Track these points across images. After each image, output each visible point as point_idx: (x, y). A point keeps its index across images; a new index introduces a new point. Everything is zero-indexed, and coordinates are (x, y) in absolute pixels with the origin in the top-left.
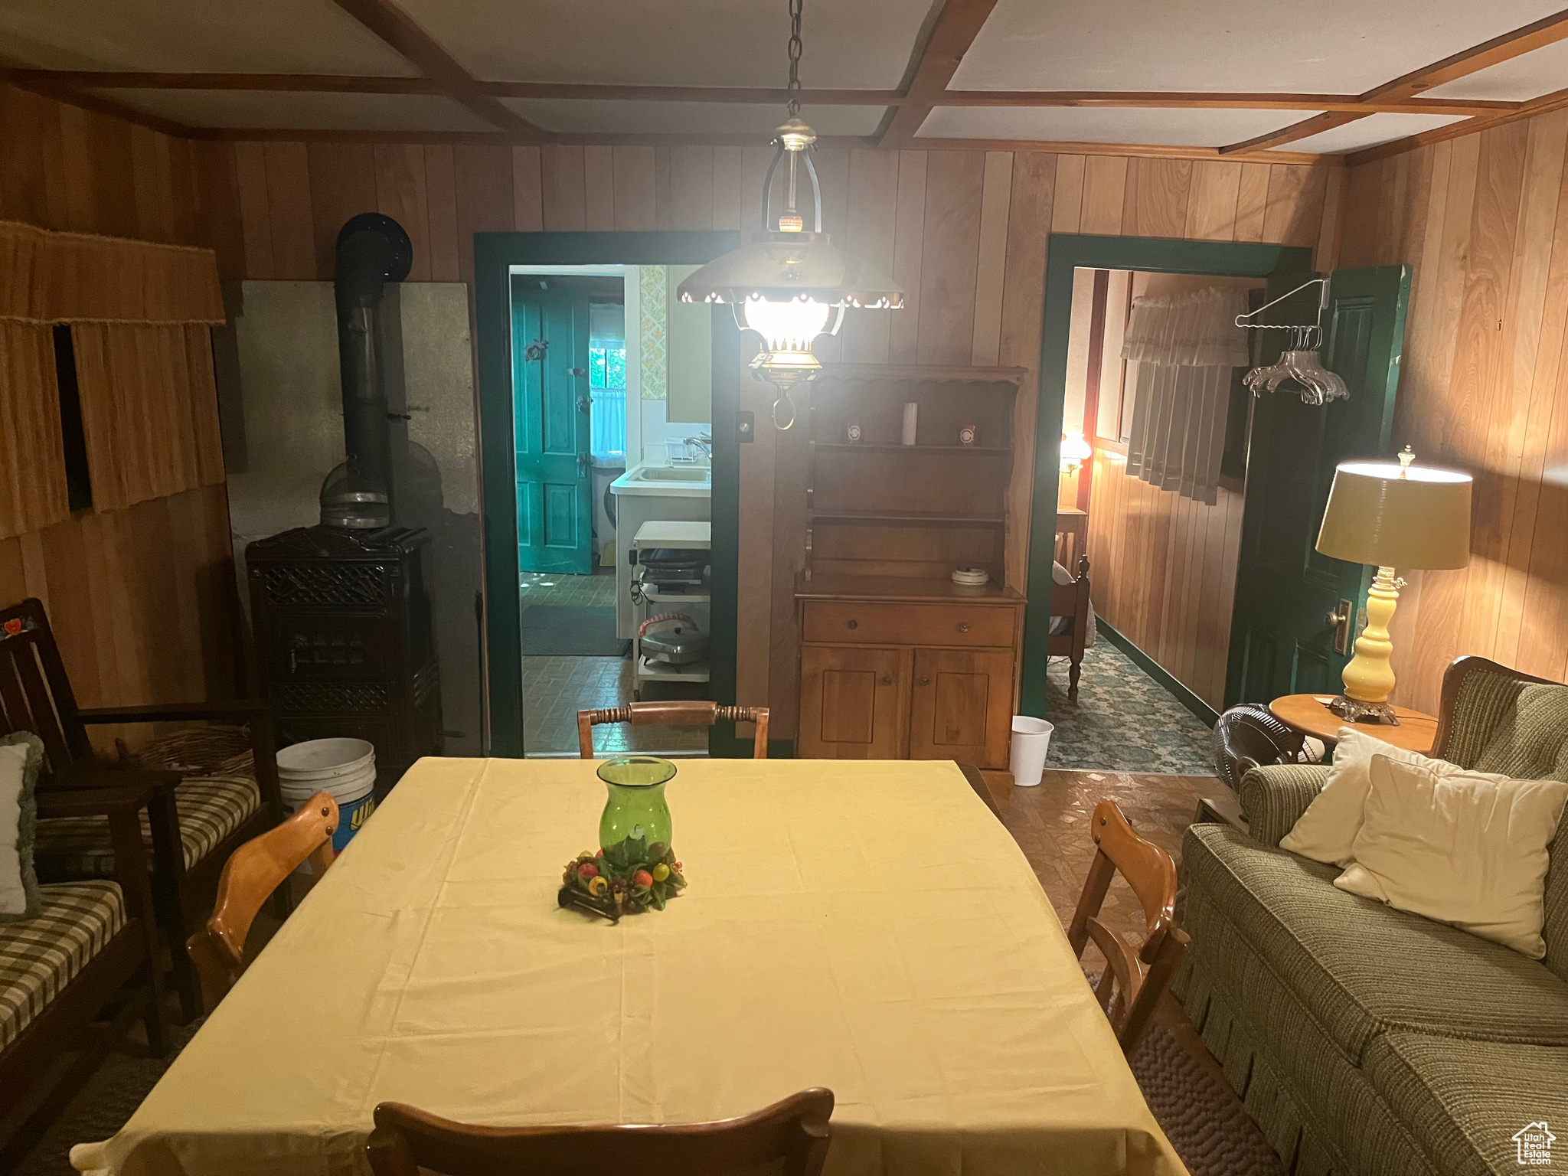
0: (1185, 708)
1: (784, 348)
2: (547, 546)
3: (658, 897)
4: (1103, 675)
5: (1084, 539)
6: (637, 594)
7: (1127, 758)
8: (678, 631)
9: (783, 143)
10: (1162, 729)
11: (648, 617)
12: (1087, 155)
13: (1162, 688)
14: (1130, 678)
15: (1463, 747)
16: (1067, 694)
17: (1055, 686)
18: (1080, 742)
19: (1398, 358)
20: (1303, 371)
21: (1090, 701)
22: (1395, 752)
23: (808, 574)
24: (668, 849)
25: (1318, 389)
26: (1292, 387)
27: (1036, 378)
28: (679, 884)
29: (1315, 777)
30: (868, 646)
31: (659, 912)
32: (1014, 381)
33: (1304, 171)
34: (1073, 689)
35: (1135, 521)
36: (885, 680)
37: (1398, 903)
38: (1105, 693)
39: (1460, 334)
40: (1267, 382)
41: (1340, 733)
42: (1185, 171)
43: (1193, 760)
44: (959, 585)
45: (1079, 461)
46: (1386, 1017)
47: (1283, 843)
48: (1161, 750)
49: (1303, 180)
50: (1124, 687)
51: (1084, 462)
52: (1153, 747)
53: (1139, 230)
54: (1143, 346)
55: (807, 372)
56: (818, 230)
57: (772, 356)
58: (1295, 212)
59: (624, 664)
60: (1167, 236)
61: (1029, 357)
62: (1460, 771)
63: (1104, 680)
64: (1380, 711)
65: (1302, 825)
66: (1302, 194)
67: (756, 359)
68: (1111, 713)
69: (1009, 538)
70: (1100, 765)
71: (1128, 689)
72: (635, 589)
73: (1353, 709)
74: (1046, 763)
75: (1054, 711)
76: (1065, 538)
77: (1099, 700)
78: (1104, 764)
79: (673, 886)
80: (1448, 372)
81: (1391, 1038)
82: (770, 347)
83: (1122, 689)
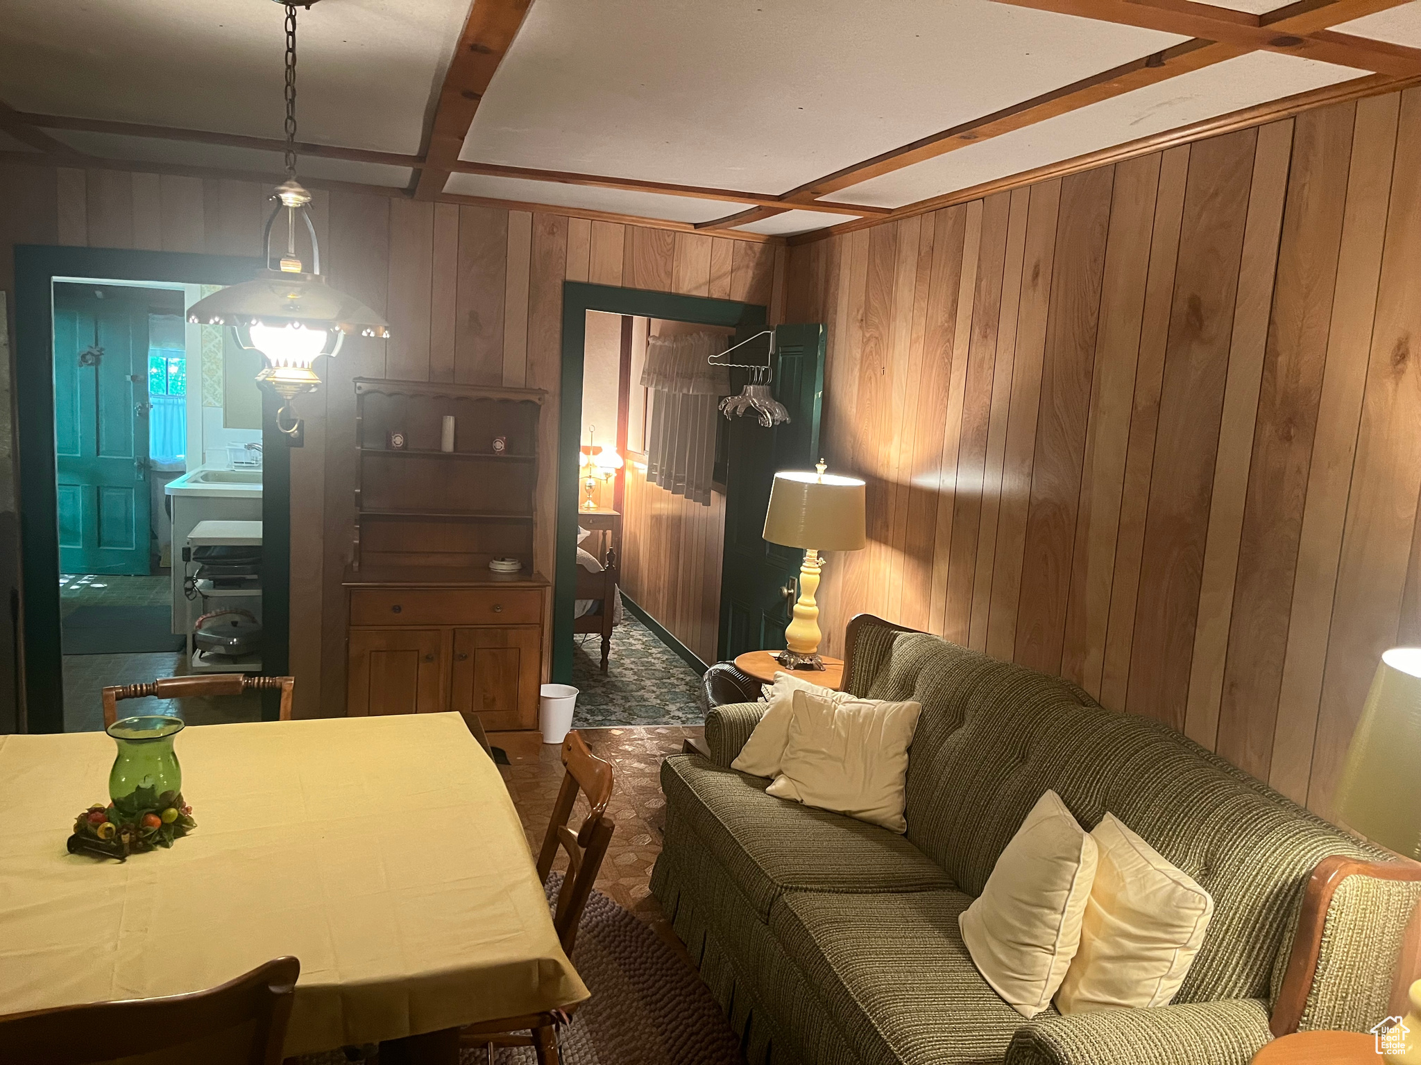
0: (694, 672)
1: (286, 365)
2: (101, 548)
3: (166, 837)
4: (631, 649)
5: (620, 536)
6: (191, 589)
7: (643, 715)
8: (235, 624)
9: (281, 200)
10: (674, 690)
11: (205, 613)
12: (592, 220)
13: (677, 657)
14: (654, 650)
15: (860, 682)
16: (599, 665)
17: (590, 660)
18: (607, 704)
19: (820, 393)
20: (759, 400)
21: (619, 670)
22: (812, 687)
23: (356, 565)
24: (177, 794)
25: (768, 415)
26: (753, 413)
27: (557, 399)
28: (188, 825)
29: (757, 711)
30: (412, 628)
31: (168, 849)
32: (537, 401)
33: (758, 247)
34: (604, 660)
35: (657, 520)
36: (427, 657)
37: (809, 801)
38: (631, 663)
39: (860, 377)
40: (736, 407)
41: (776, 676)
42: (669, 240)
43: (696, 713)
44: (496, 573)
45: (614, 470)
46: (786, 883)
47: (733, 765)
48: (672, 708)
49: (758, 255)
50: (647, 658)
51: (617, 470)
52: (666, 705)
53: (636, 284)
54: (655, 376)
55: (308, 386)
56: (317, 272)
57: (275, 372)
58: (753, 278)
59: (179, 659)
60: (658, 289)
61: (549, 381)
62: (855, 699)
63: (633, 652)
64: (811, 660)
65: (747, 749)
66: (758, 265)
67: (261, 373)
68: (635, 680)
69: (537, 532)
70: (620, 722)
71: (650, 659)
72: (189, 585)
73: (792, 660)
74: (573, 721)
75: (588, 680)
76: (604, 535)
77: (626, 669)
78: (624, 720)
79: (182, 827)
80: (854, 406)
81: (785, 898)
82: (274, 364)
83: (646, 659)
